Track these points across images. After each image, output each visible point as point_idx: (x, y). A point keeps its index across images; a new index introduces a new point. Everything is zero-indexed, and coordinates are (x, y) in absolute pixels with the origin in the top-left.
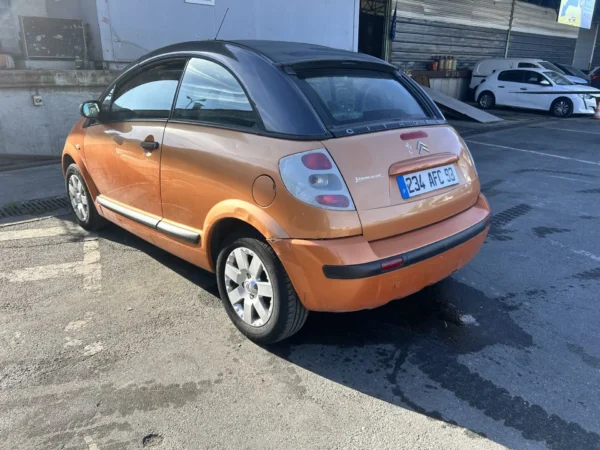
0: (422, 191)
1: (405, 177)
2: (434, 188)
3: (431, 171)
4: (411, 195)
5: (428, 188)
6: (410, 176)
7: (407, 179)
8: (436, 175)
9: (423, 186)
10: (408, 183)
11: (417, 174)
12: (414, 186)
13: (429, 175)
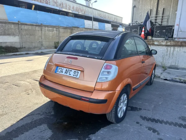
0: (61, 73)
1: (59, 67)
2: (65, 74)
3: (68, 69)
4: (57, 72)
5: (63, 73)
6: (60, 68)
7: (59, 68)
8: (69, 71)
9: (62, 72)
10: (58, 69)
11: (62, 68)
12: (59, 71)
13: (66, 70)
